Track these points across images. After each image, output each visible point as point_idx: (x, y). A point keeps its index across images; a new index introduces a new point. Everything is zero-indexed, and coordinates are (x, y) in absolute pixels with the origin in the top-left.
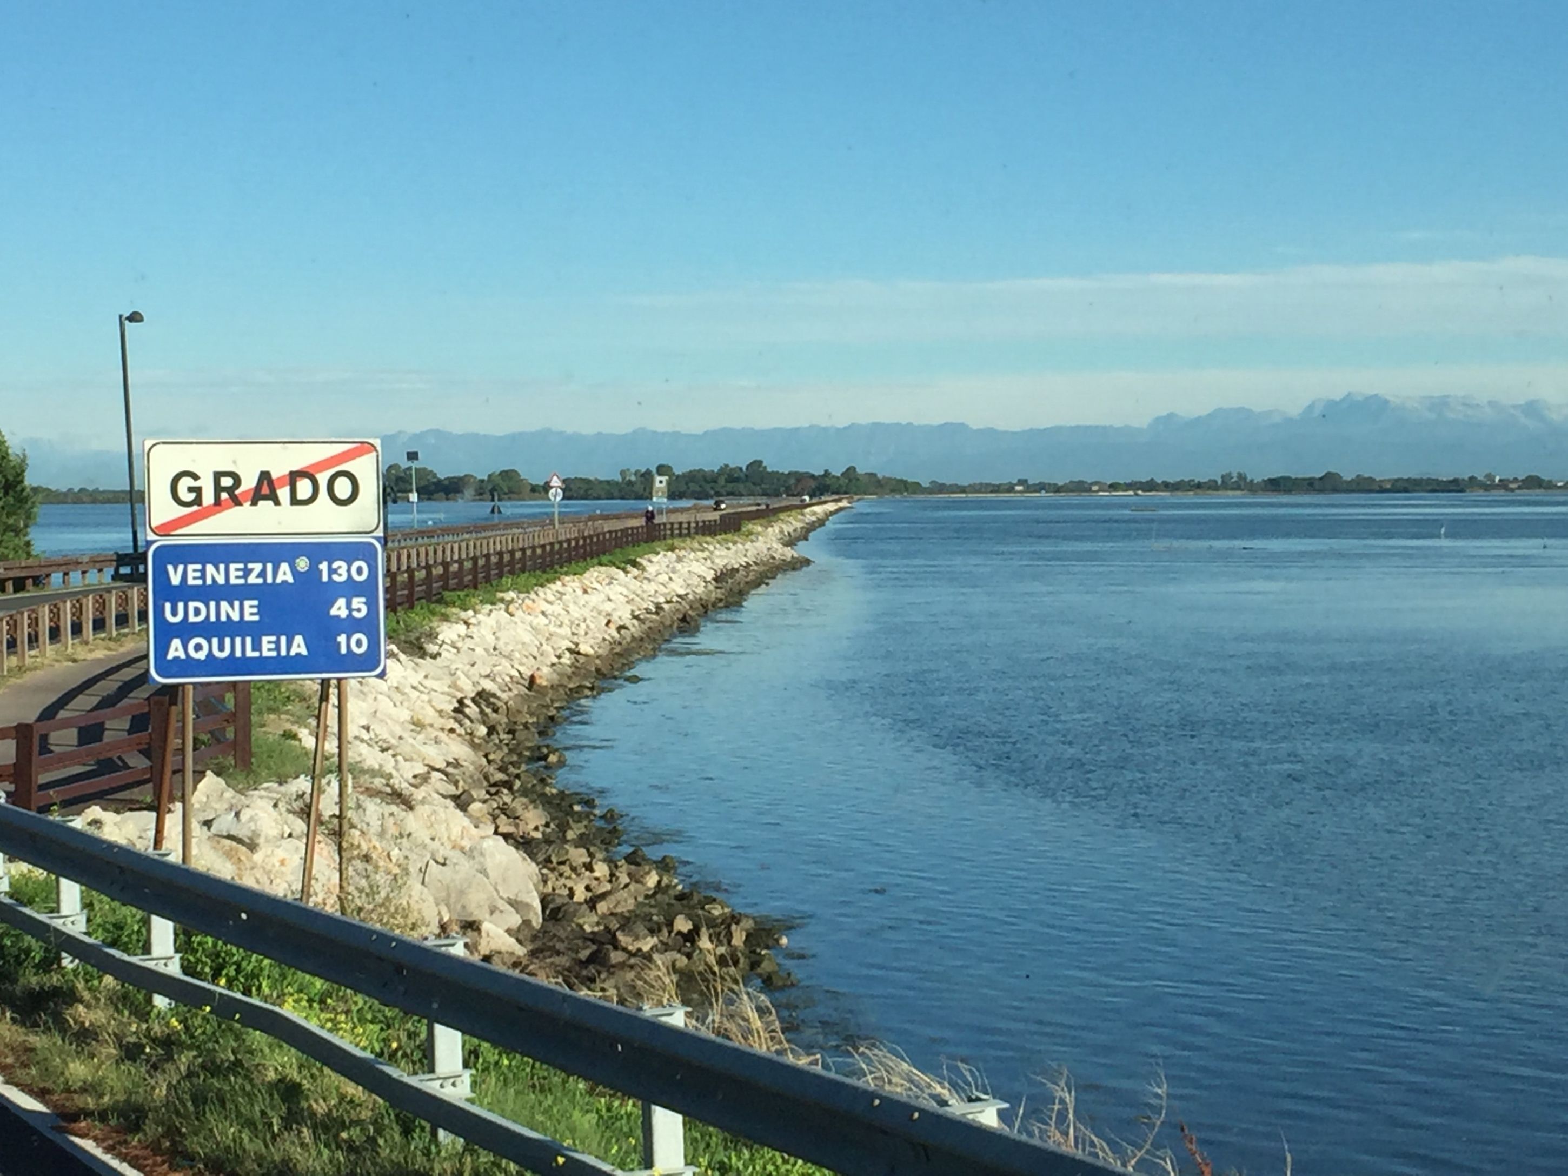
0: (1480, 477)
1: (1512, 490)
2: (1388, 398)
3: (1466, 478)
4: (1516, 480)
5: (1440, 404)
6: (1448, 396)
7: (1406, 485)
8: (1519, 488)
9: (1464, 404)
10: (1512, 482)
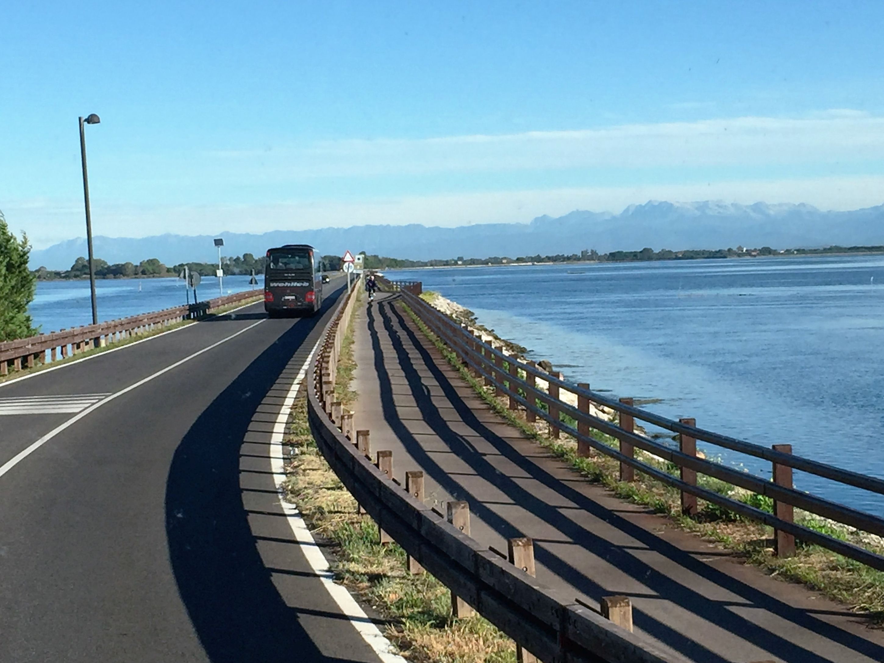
0: (735, 249)
1: (755, 256)
2: (672, 203)
3: (726, 249)
4: (755, 250)
5: (703, 206)
6: (707, 201)
7: (692, 255)
8: (758, 254)
9: (718, 206)
10: (753, 251)
